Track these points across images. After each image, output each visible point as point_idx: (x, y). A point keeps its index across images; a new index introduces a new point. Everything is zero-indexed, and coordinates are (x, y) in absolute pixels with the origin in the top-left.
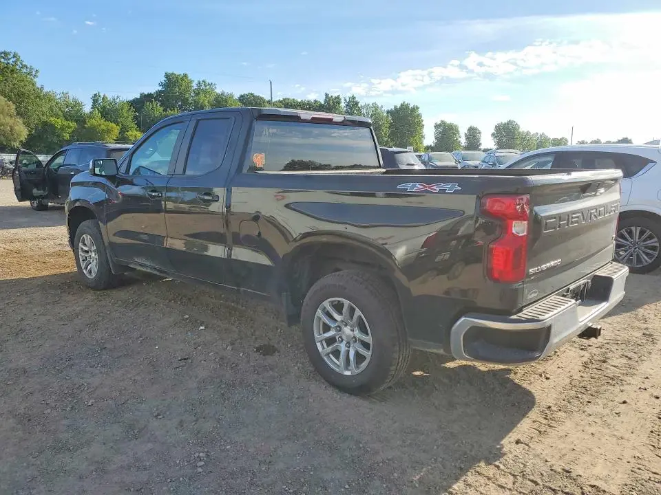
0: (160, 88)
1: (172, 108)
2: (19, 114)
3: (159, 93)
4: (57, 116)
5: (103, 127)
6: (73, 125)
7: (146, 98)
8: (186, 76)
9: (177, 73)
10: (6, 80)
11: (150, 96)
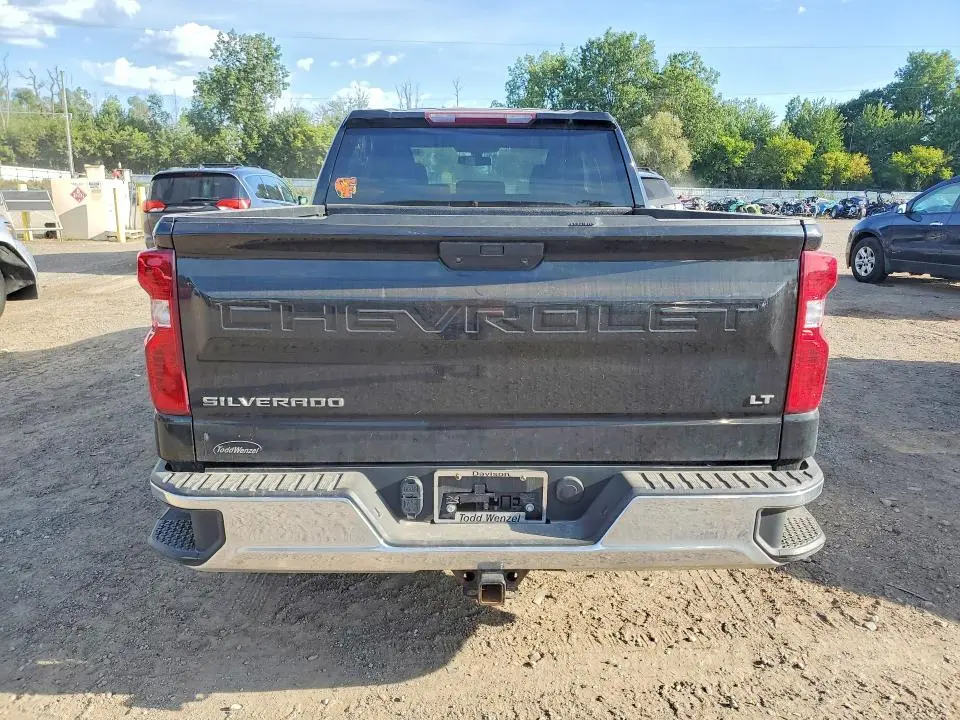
0: (897, 80)
1: (911, 109)
2: (687, 134)
3: (892, 89)
4: (732, 135)
5: (790, 147)
6: (750, 146)
7: (871, 98)
8: (946, 54)
9: (930, 50)
10: (678, 90)
11: (877, 94)
